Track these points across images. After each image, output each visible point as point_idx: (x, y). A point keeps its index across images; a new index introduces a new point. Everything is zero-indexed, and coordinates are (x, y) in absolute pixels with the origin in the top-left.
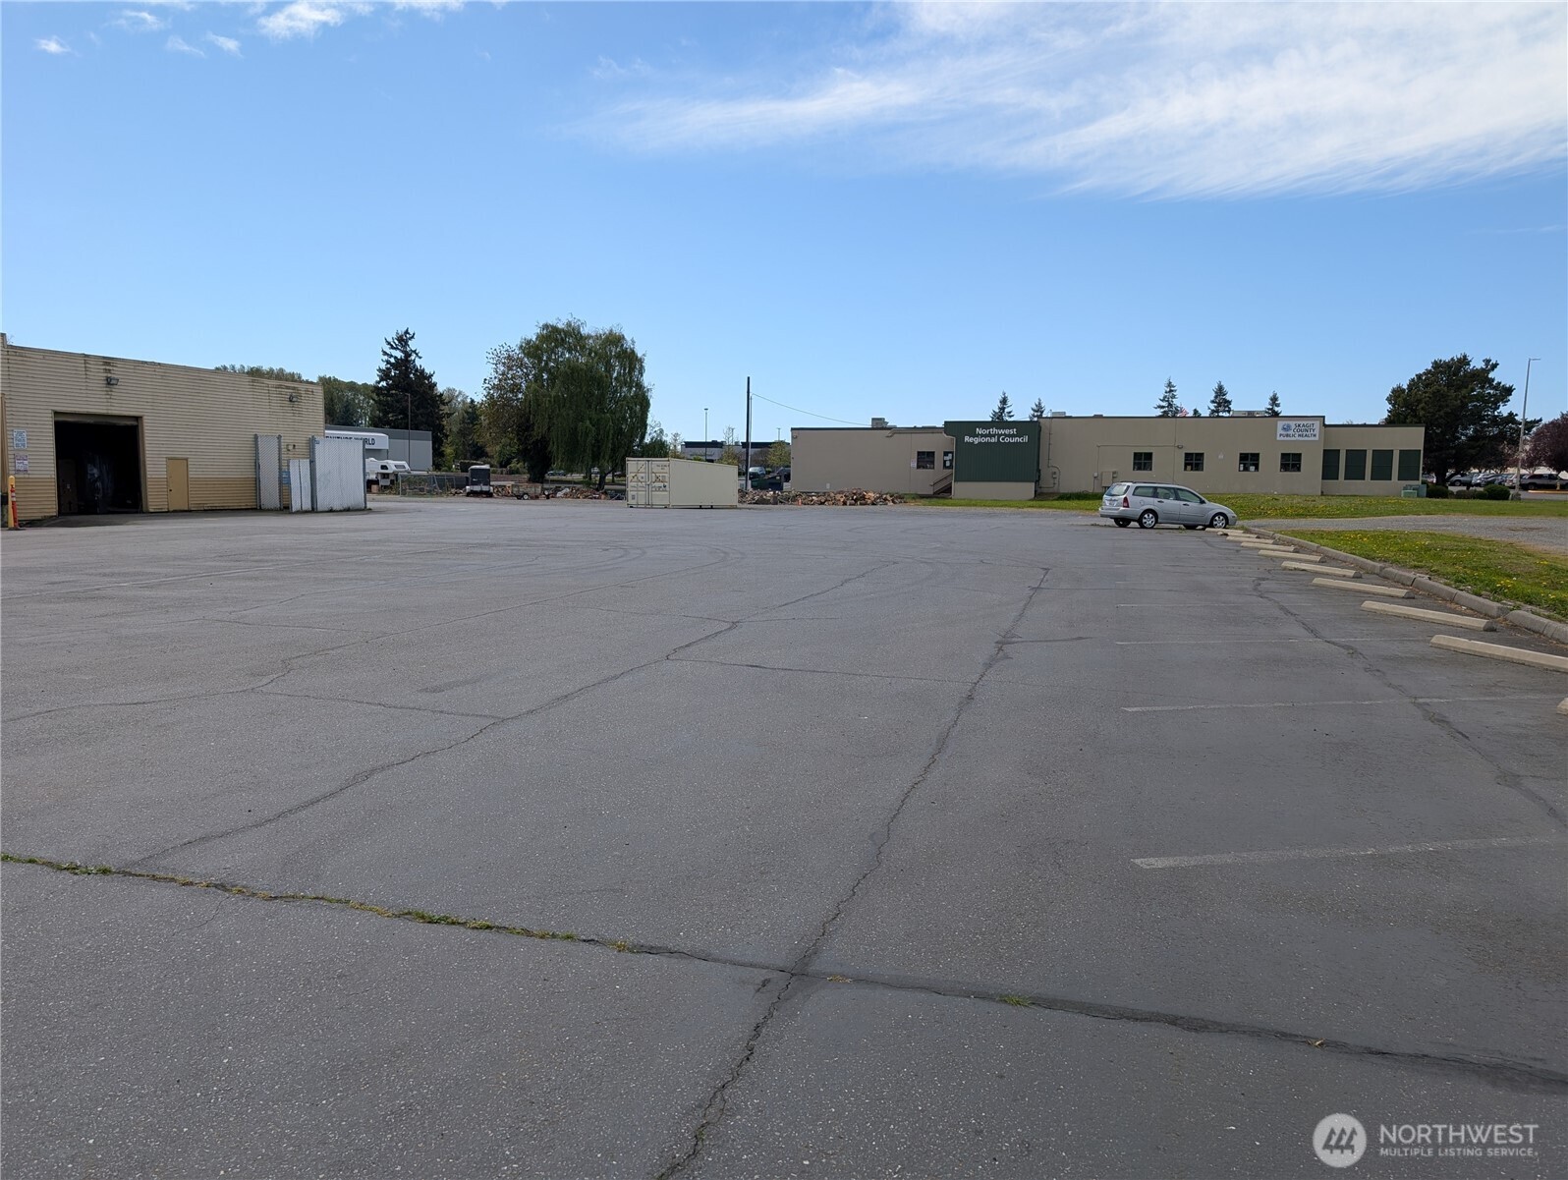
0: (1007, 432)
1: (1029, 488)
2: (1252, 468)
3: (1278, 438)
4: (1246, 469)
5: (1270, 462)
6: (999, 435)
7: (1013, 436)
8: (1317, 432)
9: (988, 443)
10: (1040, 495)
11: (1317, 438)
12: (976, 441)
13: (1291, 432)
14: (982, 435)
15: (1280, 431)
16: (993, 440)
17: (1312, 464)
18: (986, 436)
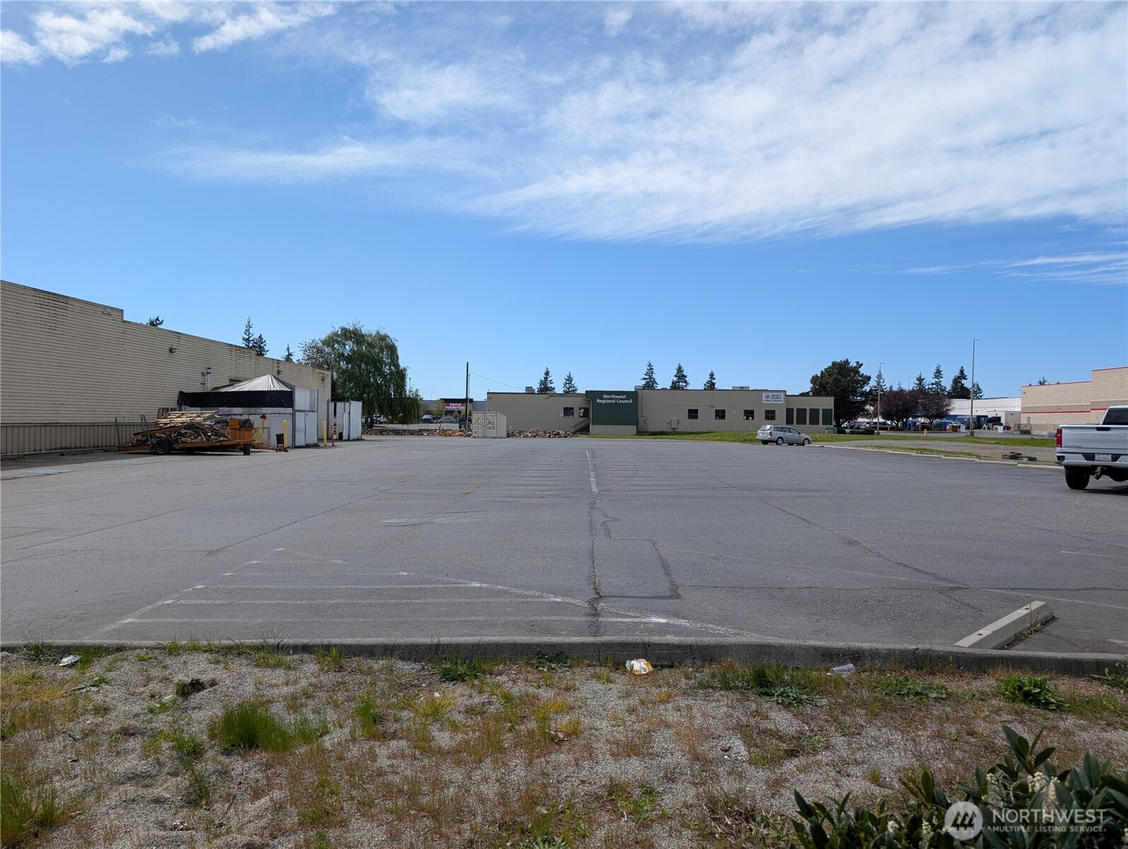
0: (620, 397)
1: (633, 429)
2: (750, 418)
3: (763, 402)
4: (747, 419)
5: (760, 414)
6: (616, 399)
7: (624, 399)
8: (782, 399)
9: (610, 403)
10: (640, 433)
11: (782, 402)
12: (604, 402)
13: (770, 399)
14: (607, 399)
15: (764, 398)
16: (613, 402)
17: (781, 416)
18: (609, 399)
